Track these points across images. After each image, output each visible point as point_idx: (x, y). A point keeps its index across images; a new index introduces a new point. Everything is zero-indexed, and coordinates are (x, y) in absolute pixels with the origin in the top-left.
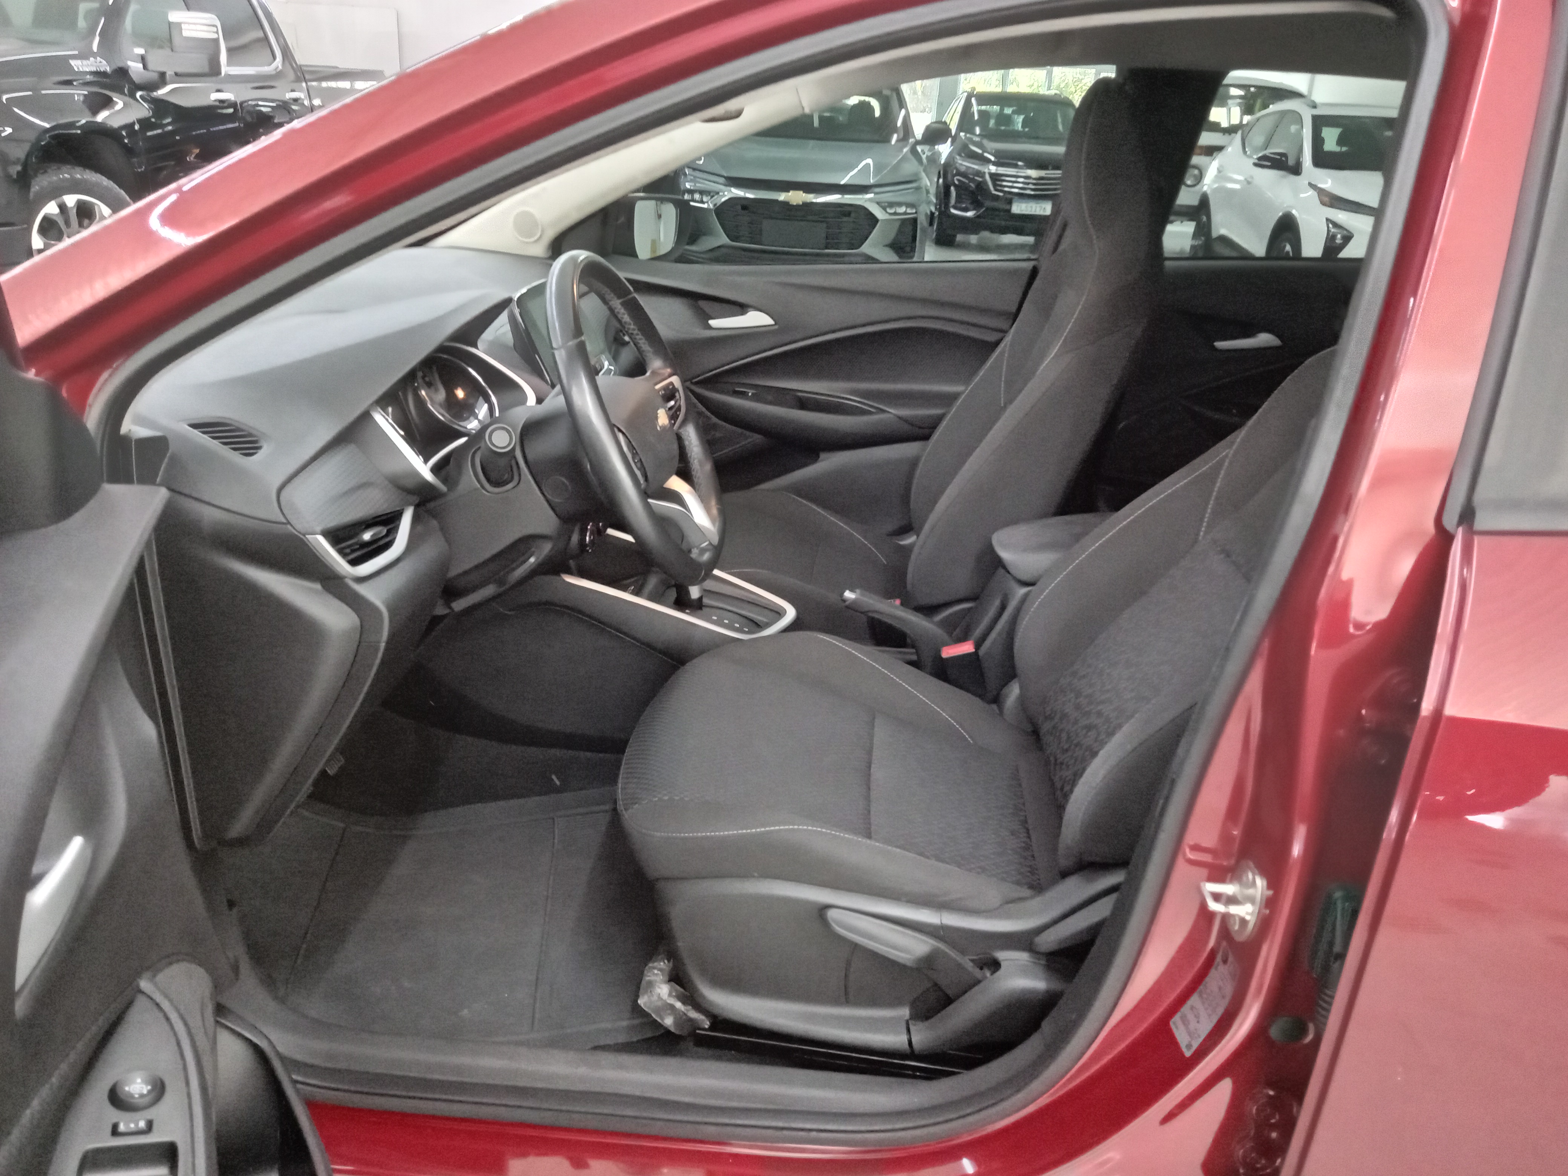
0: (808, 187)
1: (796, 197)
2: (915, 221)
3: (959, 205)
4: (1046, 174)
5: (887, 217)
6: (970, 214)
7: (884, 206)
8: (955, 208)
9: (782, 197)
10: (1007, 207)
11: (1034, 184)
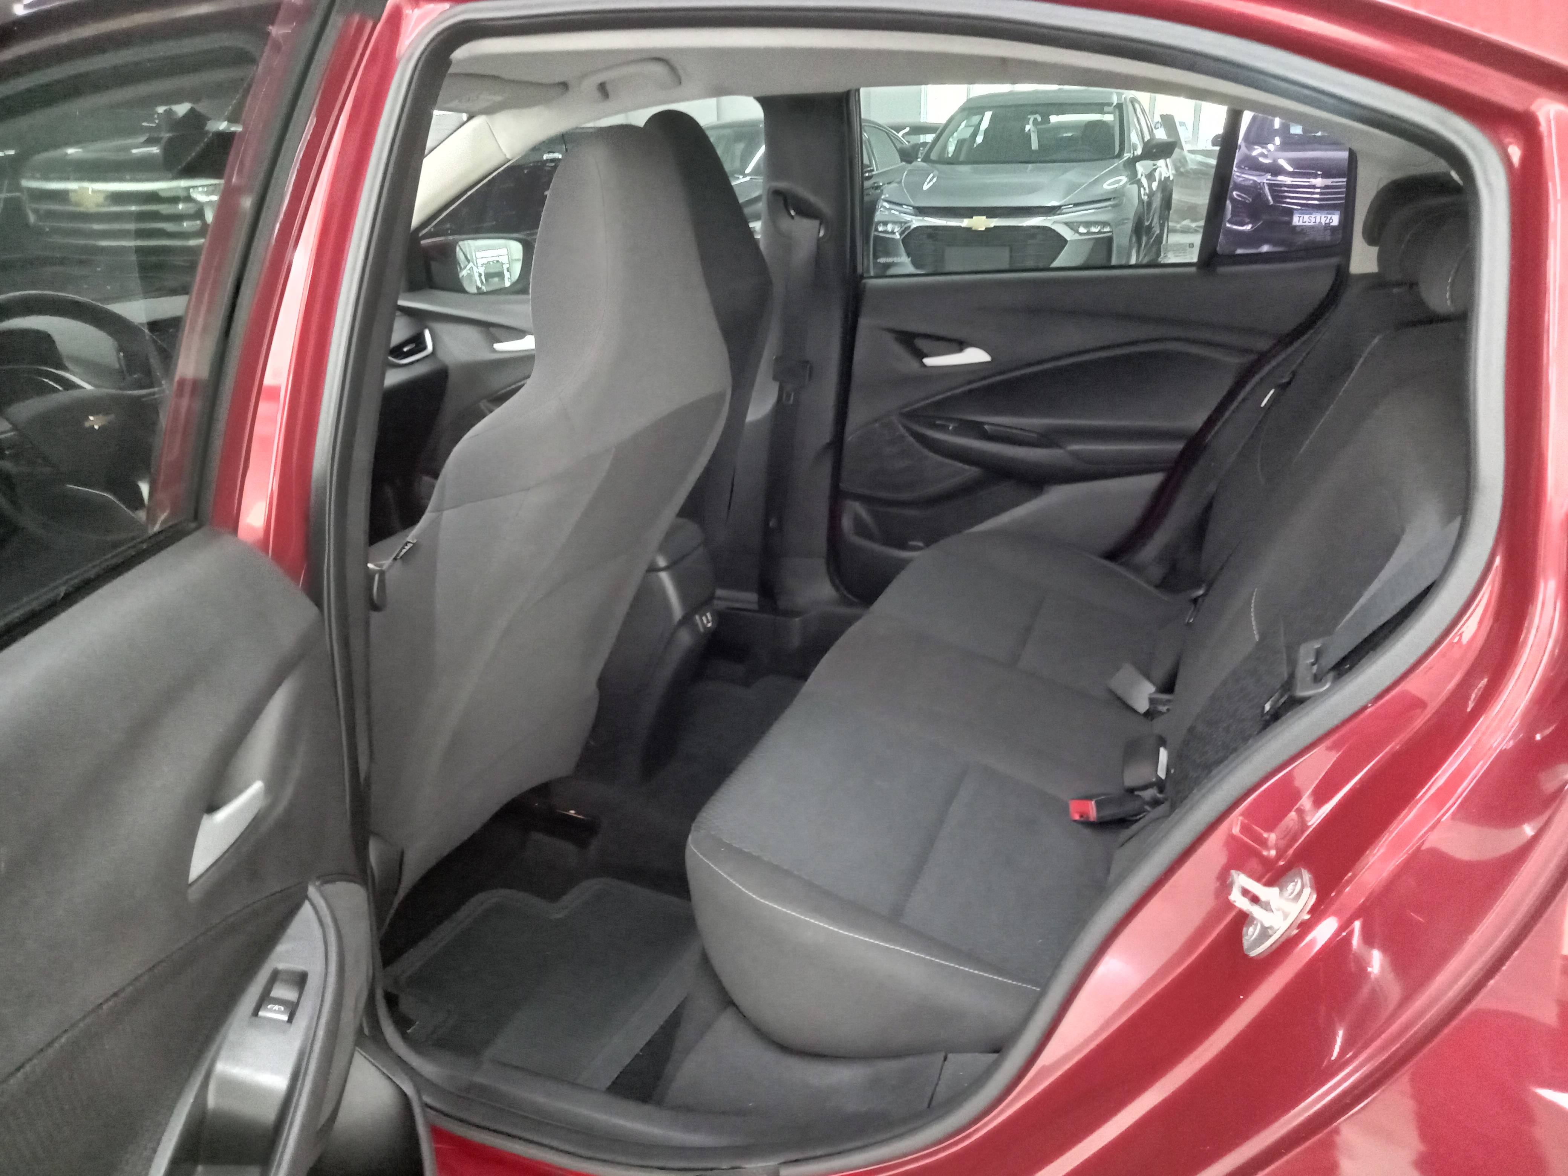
0: (991, 212)
1: (980, 223)
2: (1109, 241)
3: (1234, 219)
4: (1332, 182)
5: (1077, 237)
6: (1248, 227)
7: (1072, 226)
8: (1230, 222)
9: (965, 223)
10: (1286, 219)
11: (1321, 194)
